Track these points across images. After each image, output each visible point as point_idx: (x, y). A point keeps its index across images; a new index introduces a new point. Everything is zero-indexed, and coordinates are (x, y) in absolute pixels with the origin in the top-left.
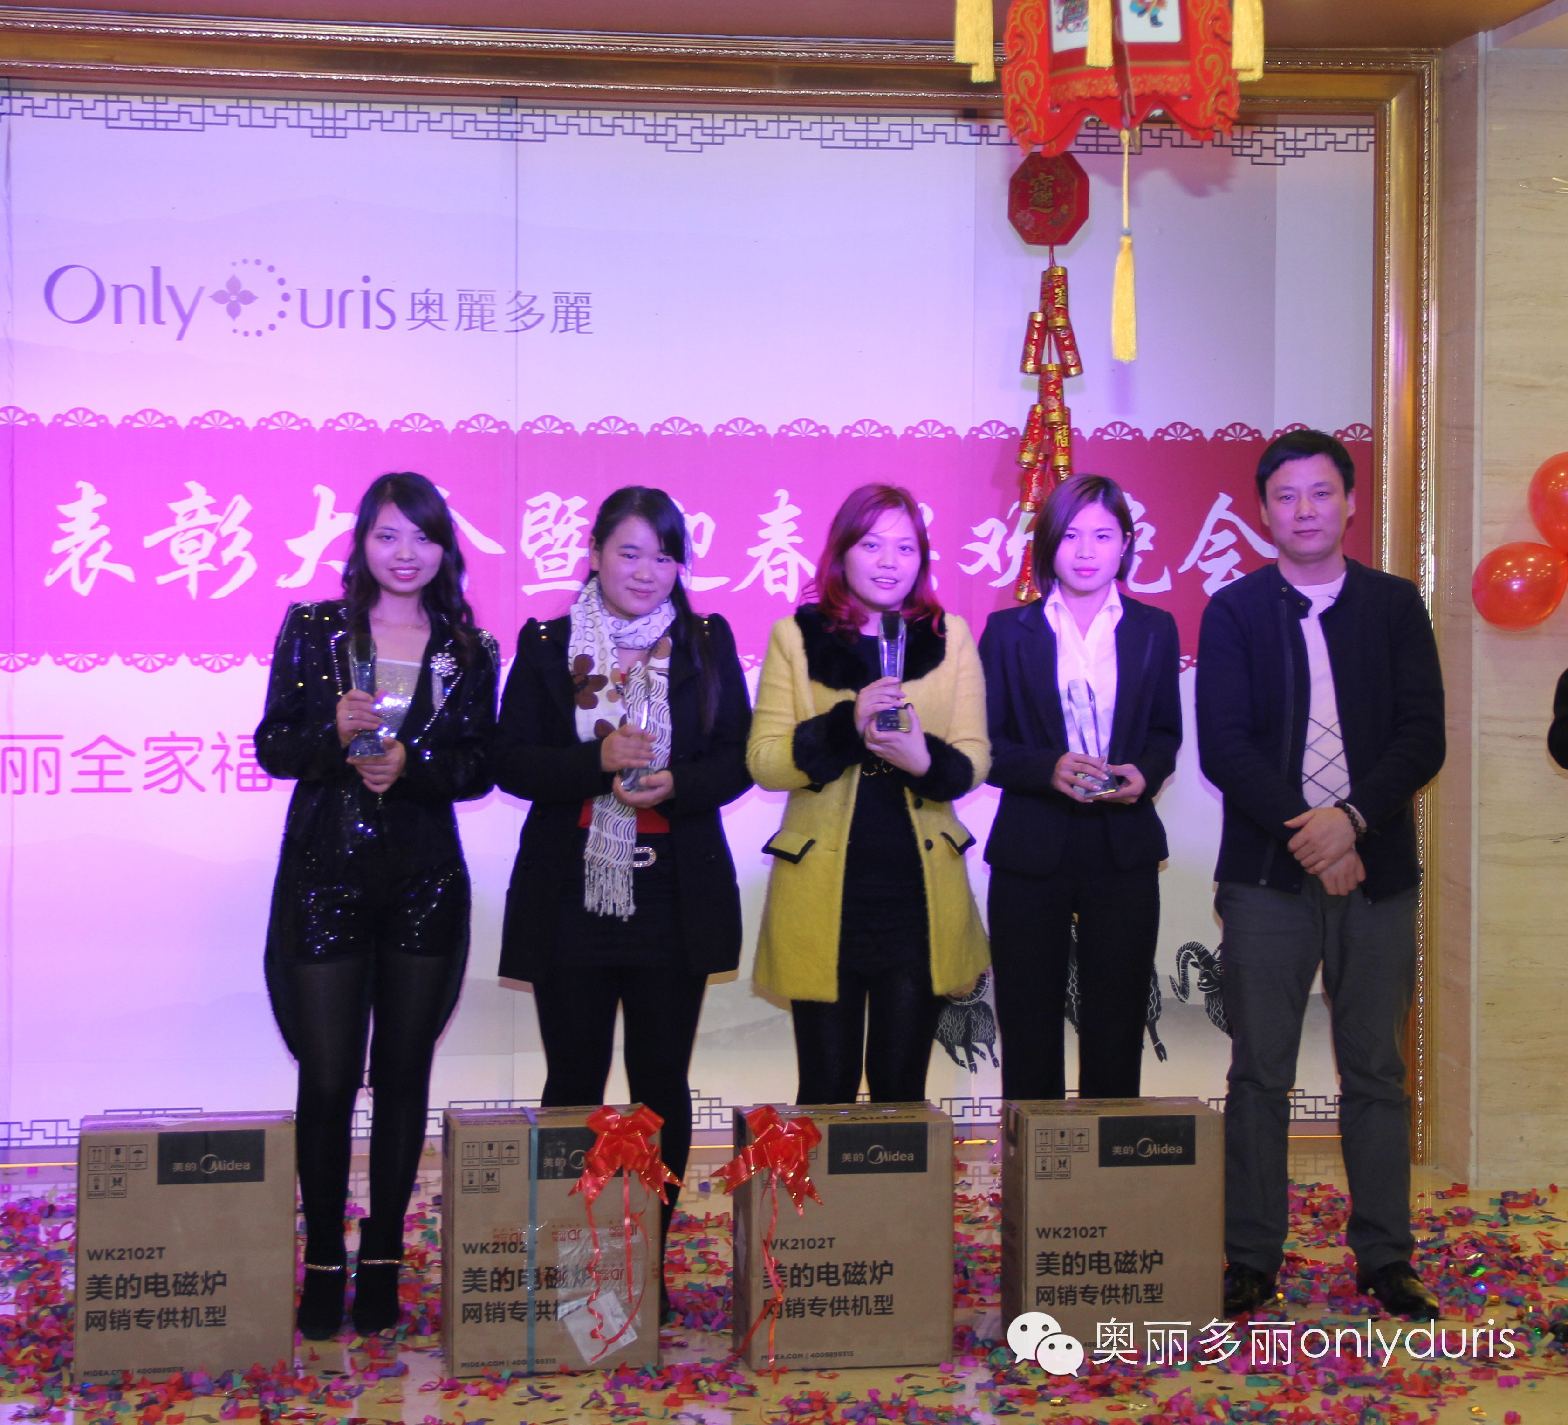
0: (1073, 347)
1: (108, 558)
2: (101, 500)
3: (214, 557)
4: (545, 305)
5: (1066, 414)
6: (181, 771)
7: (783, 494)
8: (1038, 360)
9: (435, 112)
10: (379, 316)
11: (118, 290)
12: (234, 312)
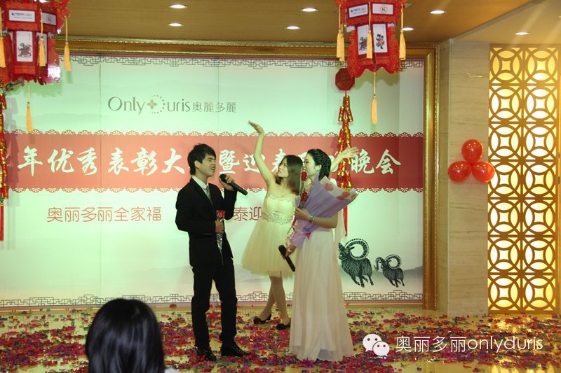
0: (351, 115)
1: (123, 166)
2: (121, 152)
3: (147, 165)
4: (225, 106)
5: (349, 130)
6: (140, 216)
7: (281, 150)
8: (342, 118)
9: (199, 60)
10: (186, 108)
11: (125, 103)
12: (152, 108)
